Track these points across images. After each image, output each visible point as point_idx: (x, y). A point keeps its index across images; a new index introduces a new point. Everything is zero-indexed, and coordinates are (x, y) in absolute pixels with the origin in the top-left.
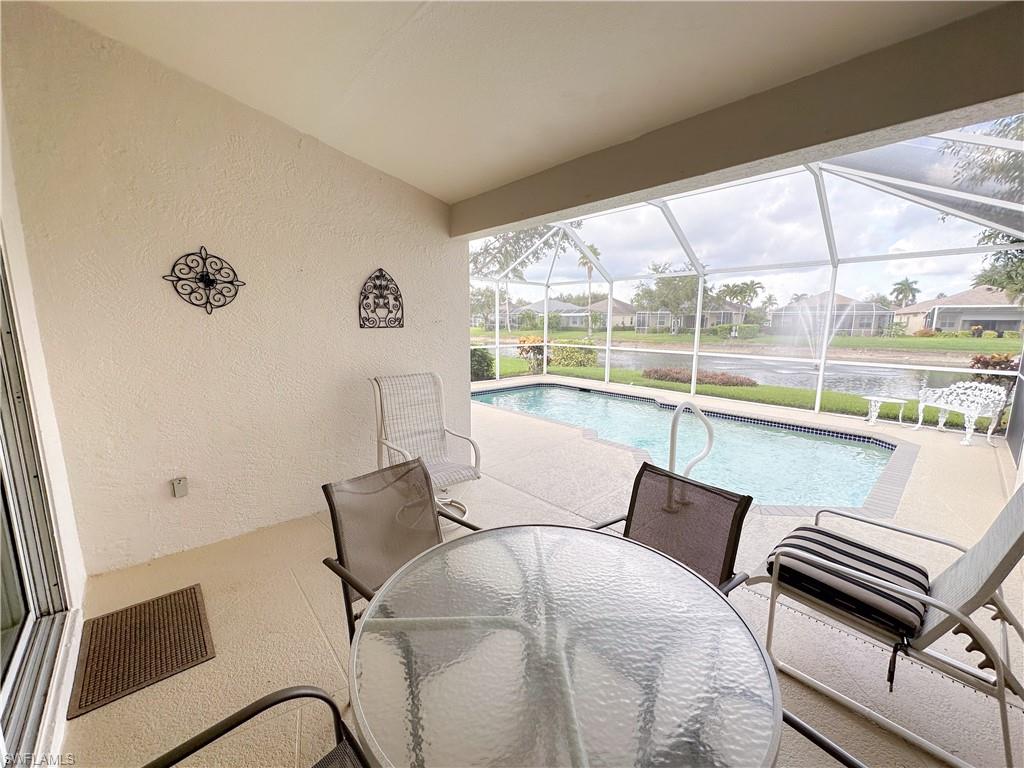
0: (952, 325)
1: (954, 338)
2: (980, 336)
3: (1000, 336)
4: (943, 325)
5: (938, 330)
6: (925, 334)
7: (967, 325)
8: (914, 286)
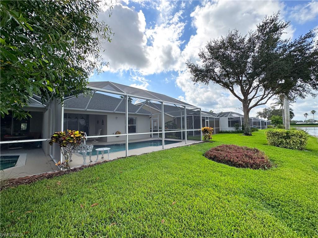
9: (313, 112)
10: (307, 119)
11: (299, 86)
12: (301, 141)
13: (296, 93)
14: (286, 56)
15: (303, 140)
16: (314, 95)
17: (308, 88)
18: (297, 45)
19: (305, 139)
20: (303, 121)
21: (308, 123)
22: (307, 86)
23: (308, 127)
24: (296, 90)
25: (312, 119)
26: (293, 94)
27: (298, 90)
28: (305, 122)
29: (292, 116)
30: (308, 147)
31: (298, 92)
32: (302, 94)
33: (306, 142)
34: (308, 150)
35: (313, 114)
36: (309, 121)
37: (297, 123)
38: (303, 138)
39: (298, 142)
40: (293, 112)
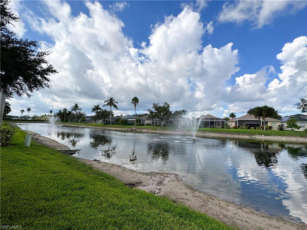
0: (242, 125)
1: (243, 129)
2: (250, 129)
3: (255, 129)
4: (240, 125)
5: (238, 126)
6: (235, 128)
7: (246, 125)
8: (235, 115)
9: (29, 110)
10: (23, 115)
11: (18, 83)
12: (7, 137)
13: (13, 89)
14: (10, 47)
15: (9, 136)
16: (28, 95)
17: (25, 88)
18: (22, 44)
19: (11, 135)
20: (19, 117)
21: (23, 119)
22: (24, 86)
23: (22, 122)
24: (14, 86)
25: (27, 116)
26: (11, 89)
27: (16, 87)
28: (20, 117)
29: (8, 111)
30: (13, 142)
31: (16, 89)
32: (20, 92)
33: (11, 138)
34: (13, 145)
35: (29, 111)
36: (24, 117)
37: (13, 118)
38: (10, 134)
39: (4, 139)
40: (10, 107)
